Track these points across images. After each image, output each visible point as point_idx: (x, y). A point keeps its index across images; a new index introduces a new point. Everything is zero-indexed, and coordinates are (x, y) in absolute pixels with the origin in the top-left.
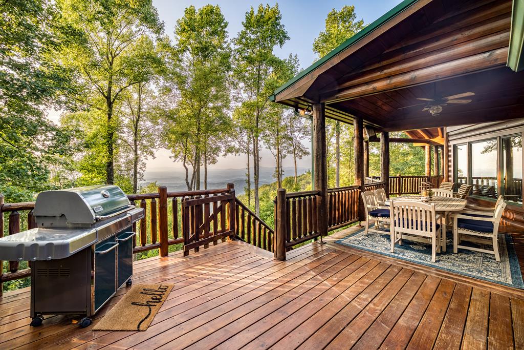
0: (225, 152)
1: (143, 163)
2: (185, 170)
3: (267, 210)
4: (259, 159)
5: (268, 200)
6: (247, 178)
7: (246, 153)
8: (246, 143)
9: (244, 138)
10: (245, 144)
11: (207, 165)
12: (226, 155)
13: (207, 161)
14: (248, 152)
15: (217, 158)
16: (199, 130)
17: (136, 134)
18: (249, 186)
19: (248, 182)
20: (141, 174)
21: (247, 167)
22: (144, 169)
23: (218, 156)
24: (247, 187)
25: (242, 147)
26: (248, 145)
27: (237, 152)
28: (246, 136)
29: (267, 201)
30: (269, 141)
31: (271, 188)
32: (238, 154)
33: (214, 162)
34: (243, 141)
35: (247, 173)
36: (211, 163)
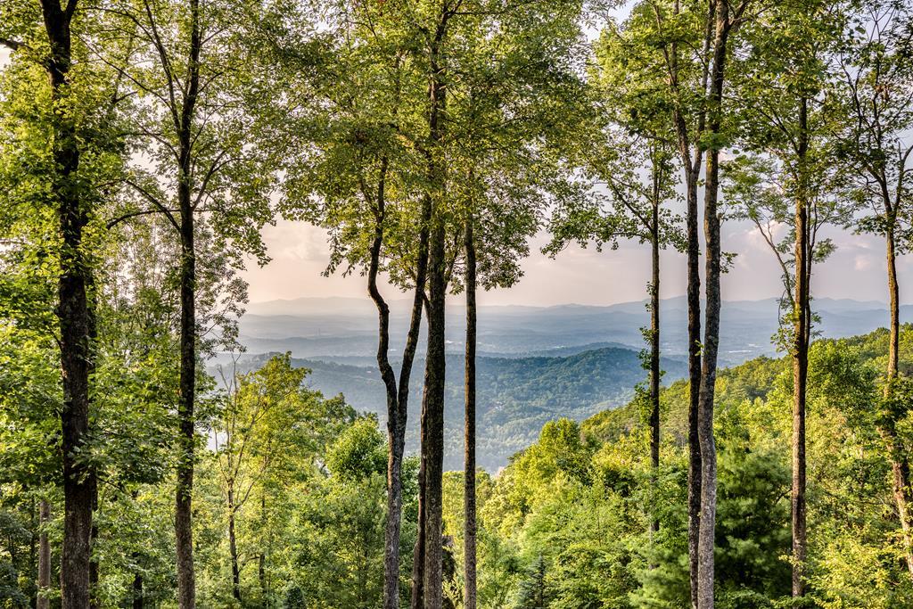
0: (552, 237)
1: (237, 282)
2: (374, 310)
3: (741, 493)
4: (723, 261)
5: (743, 444)
6: (649, 348)
7: (644, 236)
8: (646, 192)
9: (636, 171)
10: (643, 199)
11: (480, 289)
12: (554, 248)
13: (479, 277)
14: (654, 231)
15: (521, 262)
16: (436, 119)
17: (184, 161)
18: (656, 381)
19: (654, 364)
20: (231, 324)
21: (649, 298)
22: (240, 305)
23: (524, 251)
24: (648, 387)
25: (629, 214)
26: (656, 199)
27: (607, 235)
28: (649, 162)
29: (737, 451)
30: (754, 181)
31: (738, 383)
32: (610, 243)
33: (507, 277)
34: (633, 187)
35: (650, 327)
36: (495, 280)
